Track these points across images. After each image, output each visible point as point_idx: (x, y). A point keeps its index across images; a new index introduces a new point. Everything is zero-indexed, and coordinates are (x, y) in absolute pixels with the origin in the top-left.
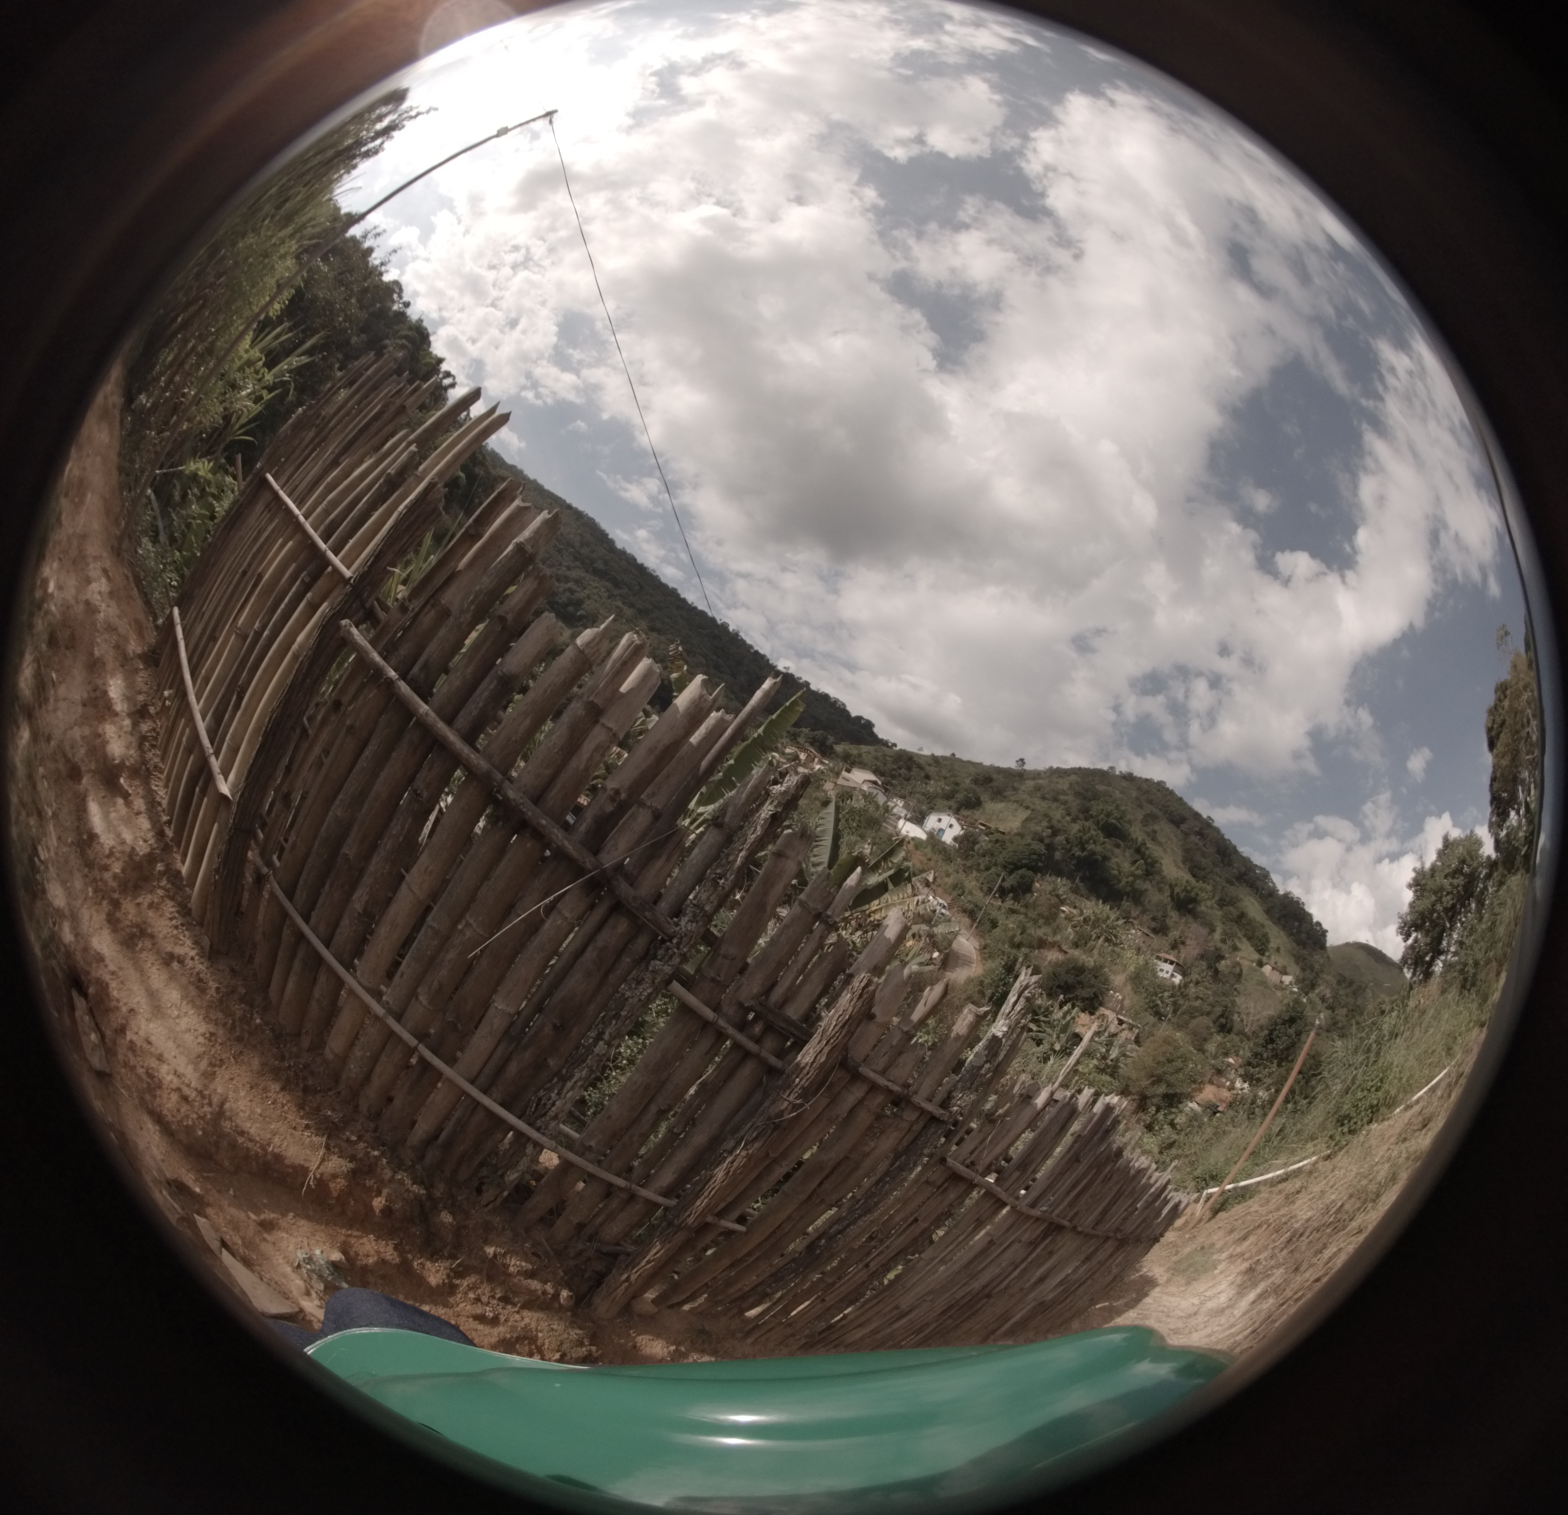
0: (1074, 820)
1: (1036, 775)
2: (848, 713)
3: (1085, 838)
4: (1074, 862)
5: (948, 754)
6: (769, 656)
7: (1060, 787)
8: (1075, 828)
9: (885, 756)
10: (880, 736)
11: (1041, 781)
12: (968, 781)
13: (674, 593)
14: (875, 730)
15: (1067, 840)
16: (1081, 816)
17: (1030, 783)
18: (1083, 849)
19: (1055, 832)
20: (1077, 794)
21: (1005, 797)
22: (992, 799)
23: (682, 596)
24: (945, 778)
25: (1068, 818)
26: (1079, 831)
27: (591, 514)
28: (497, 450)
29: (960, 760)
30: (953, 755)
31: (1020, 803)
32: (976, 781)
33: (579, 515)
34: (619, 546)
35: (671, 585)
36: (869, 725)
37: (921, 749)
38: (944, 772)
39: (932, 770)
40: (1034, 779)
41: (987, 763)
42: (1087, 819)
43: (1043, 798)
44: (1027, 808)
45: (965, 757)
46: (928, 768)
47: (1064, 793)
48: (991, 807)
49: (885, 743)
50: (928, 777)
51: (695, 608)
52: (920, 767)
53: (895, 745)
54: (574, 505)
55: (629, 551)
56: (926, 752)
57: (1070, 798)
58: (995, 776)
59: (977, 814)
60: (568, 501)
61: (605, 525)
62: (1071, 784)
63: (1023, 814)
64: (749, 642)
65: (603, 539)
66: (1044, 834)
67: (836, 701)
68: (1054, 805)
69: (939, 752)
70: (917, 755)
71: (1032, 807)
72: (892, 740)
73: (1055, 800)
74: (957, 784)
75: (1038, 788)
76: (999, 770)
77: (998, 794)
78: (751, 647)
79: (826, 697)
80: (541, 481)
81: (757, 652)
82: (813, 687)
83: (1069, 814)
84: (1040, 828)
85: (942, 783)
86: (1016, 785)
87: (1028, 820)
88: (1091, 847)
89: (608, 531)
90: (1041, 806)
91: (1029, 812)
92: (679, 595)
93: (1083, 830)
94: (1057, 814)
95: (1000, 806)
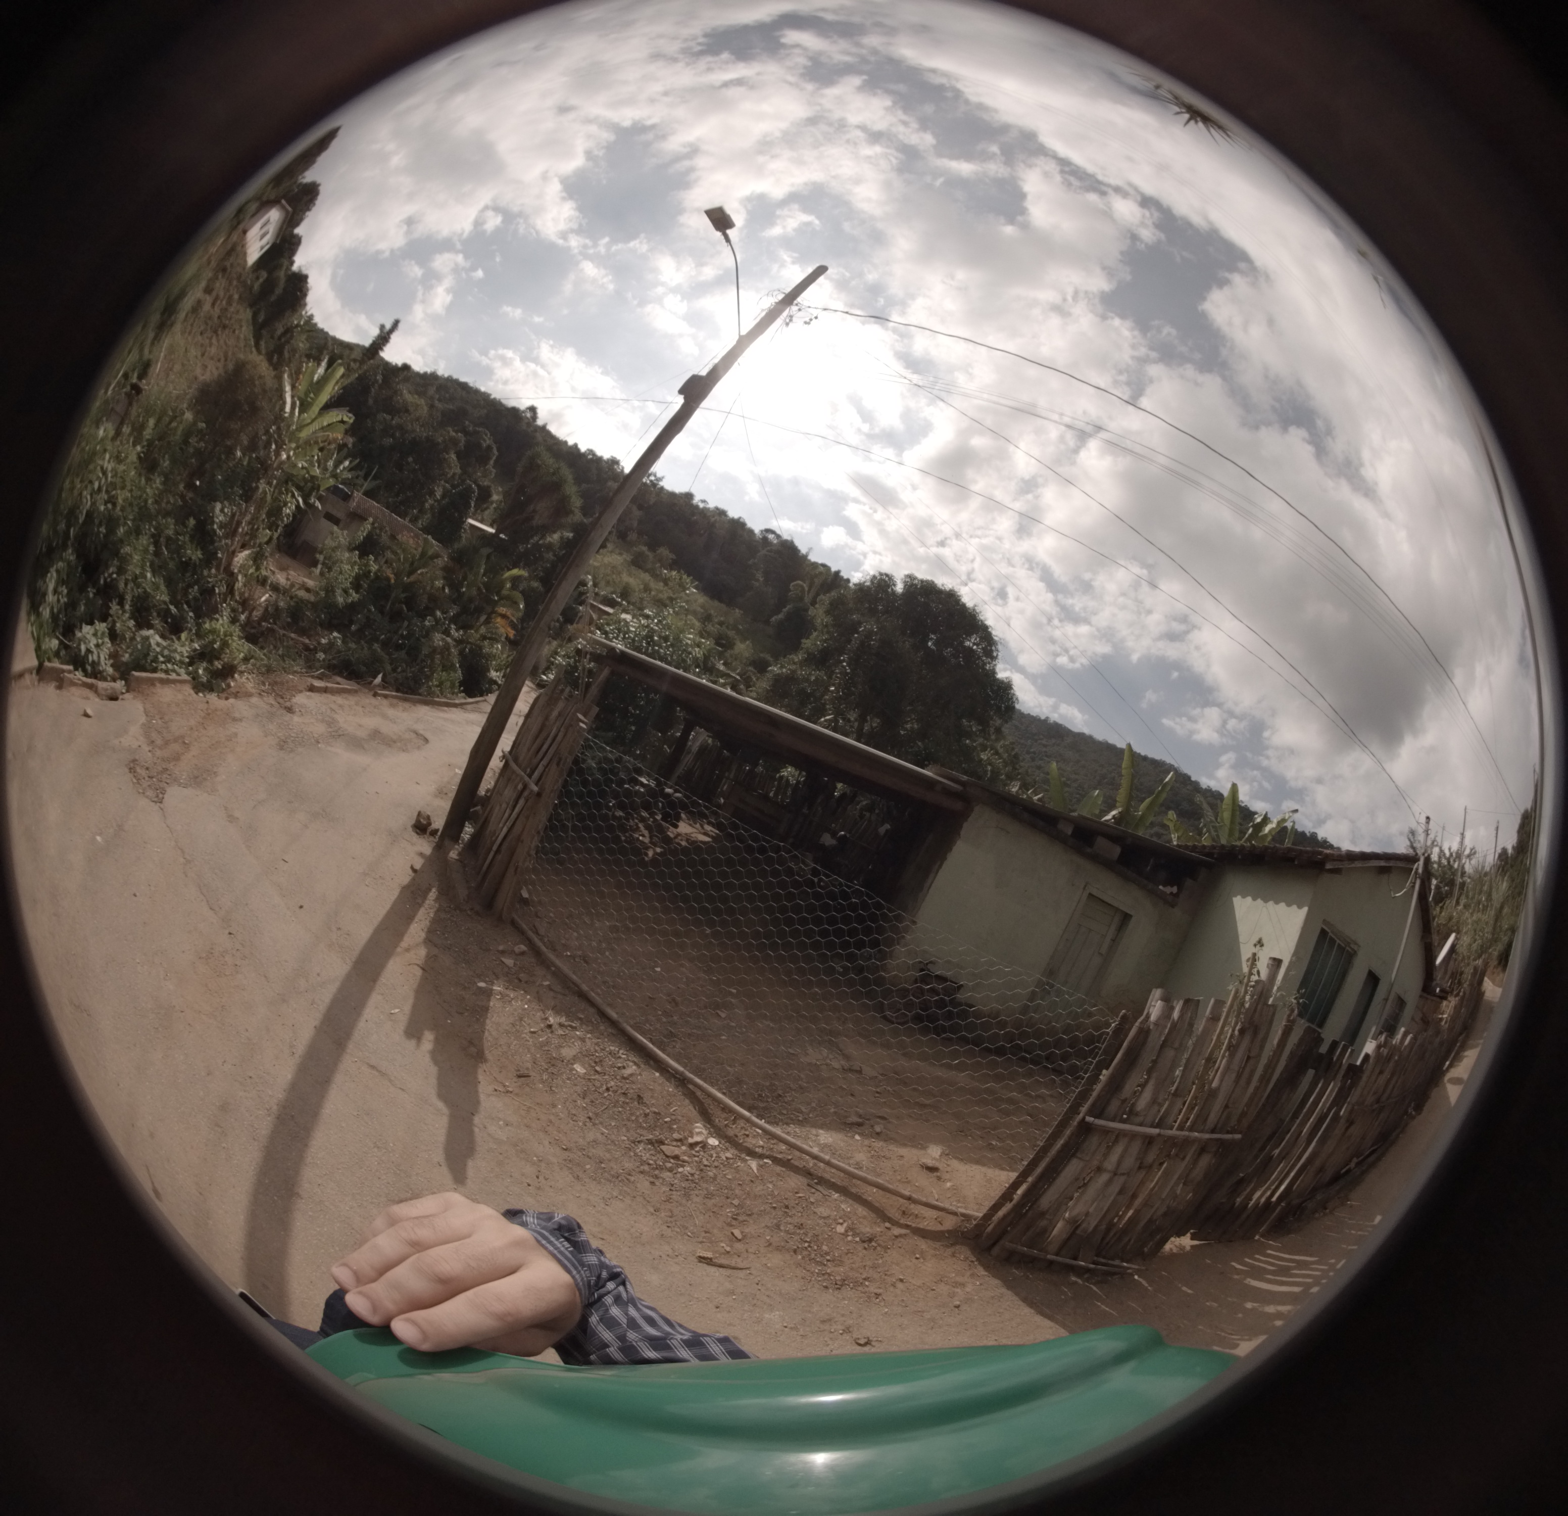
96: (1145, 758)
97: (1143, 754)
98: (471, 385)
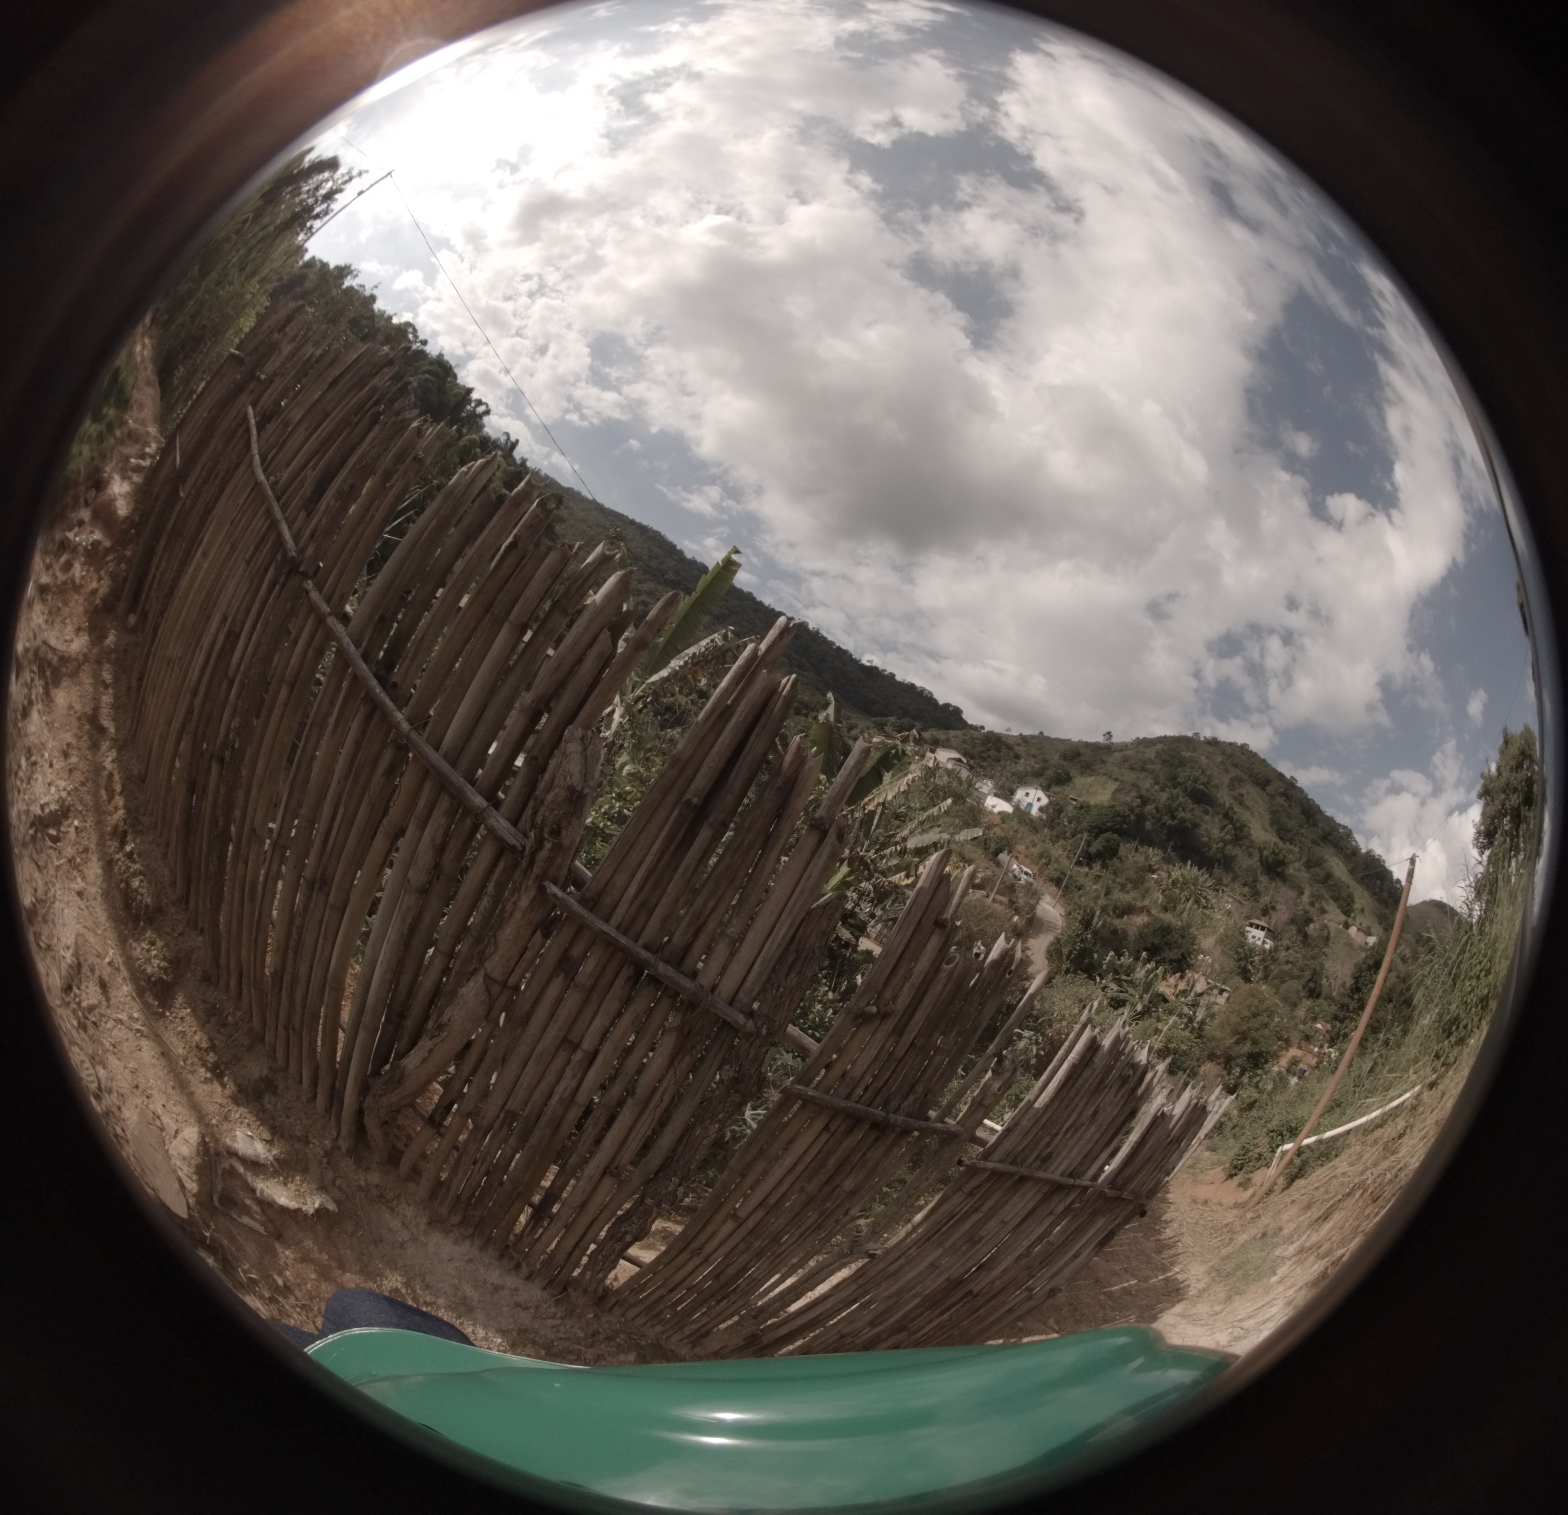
0: (1162, 789)
1: (1124, 747)
2: (935, 700)
3: (1175, 805)
4: (1165, 831)
5: (1036, 733)
6: (851, 651)
7: (1147, 756)
8: (1164, 796)
9: (973, 739)
10: (970, 722)
11: (1128, 752)
12: (1056, 757)
13: (749, 597)
14: (964, 716)
15: (1157, 809)
16: (1170, 784)
17: (1118, 755)
18: (1173, 818)
19: (1145, 802)
20: (1164, 762)
21: (1094, 771)
22: (1082, 774)
23: (758, 599)
24: (1034, 756)
25: (1157, 787)
26: (1168, 799)
27: (656, 527)
28: (551, 474)
29: (1048, 738)
30: (1041, 733)
31: (1109, 775)
32: (1064, 757)
33: (643, 530)
34: (689, 555)
35: (746, 590)
36: (957, 712)
37: (1008, 730)
38: (1033, 751)
39: (1020, 750)
40: (1121, 750)
41: (1075, 738)
42: (1175, 787)
43: (1132, 769)
44: (1116, 780)
45: (1053, 736)
46: (1017, 748)
47: (1150, 761)
48: (1081, 781)
49: (973, 728)
50: (1017, 757)
51: (773, 610)
52: (1010, 747)
53: (983, 728)
54: (638, 520)
55: (699, 560)
56: (1015, 733)
57: (1157, 767)
58: (1082, 751)
59: (1069, 791)
60: (631, 517)
61: (671, 537)
62: (1157, 752)
63: (1112, 786)
64: (830, 638)
65: (671, 550)
66: (1134, 804)
67: (923, 690)
68: (1143, 775)
69: (1027, 732)
70: (1006, 736)
71: (1121, 778)
72: (980, 724)
73: (1143, 769)
74: (1046, 761)
75: (1125, 759)
76: (1087, 745)
77: (1087, 768)
78: (833, 643)
79: (912, 686)
80: (600, 500)
81: (839, 648)
82: (899, 678)
83: (1157, 783)
84: (1129, 798)
85: (1032, 761)
86: (1104, 758)
87: (1117, 791)
88: (1181, 814)
89: (675, 542)
90: (1129, 776)
91: (1118, 783)
92: (755, 598)
93: (1172, 798)
94: (1146, 784)
95: (1090, 779)
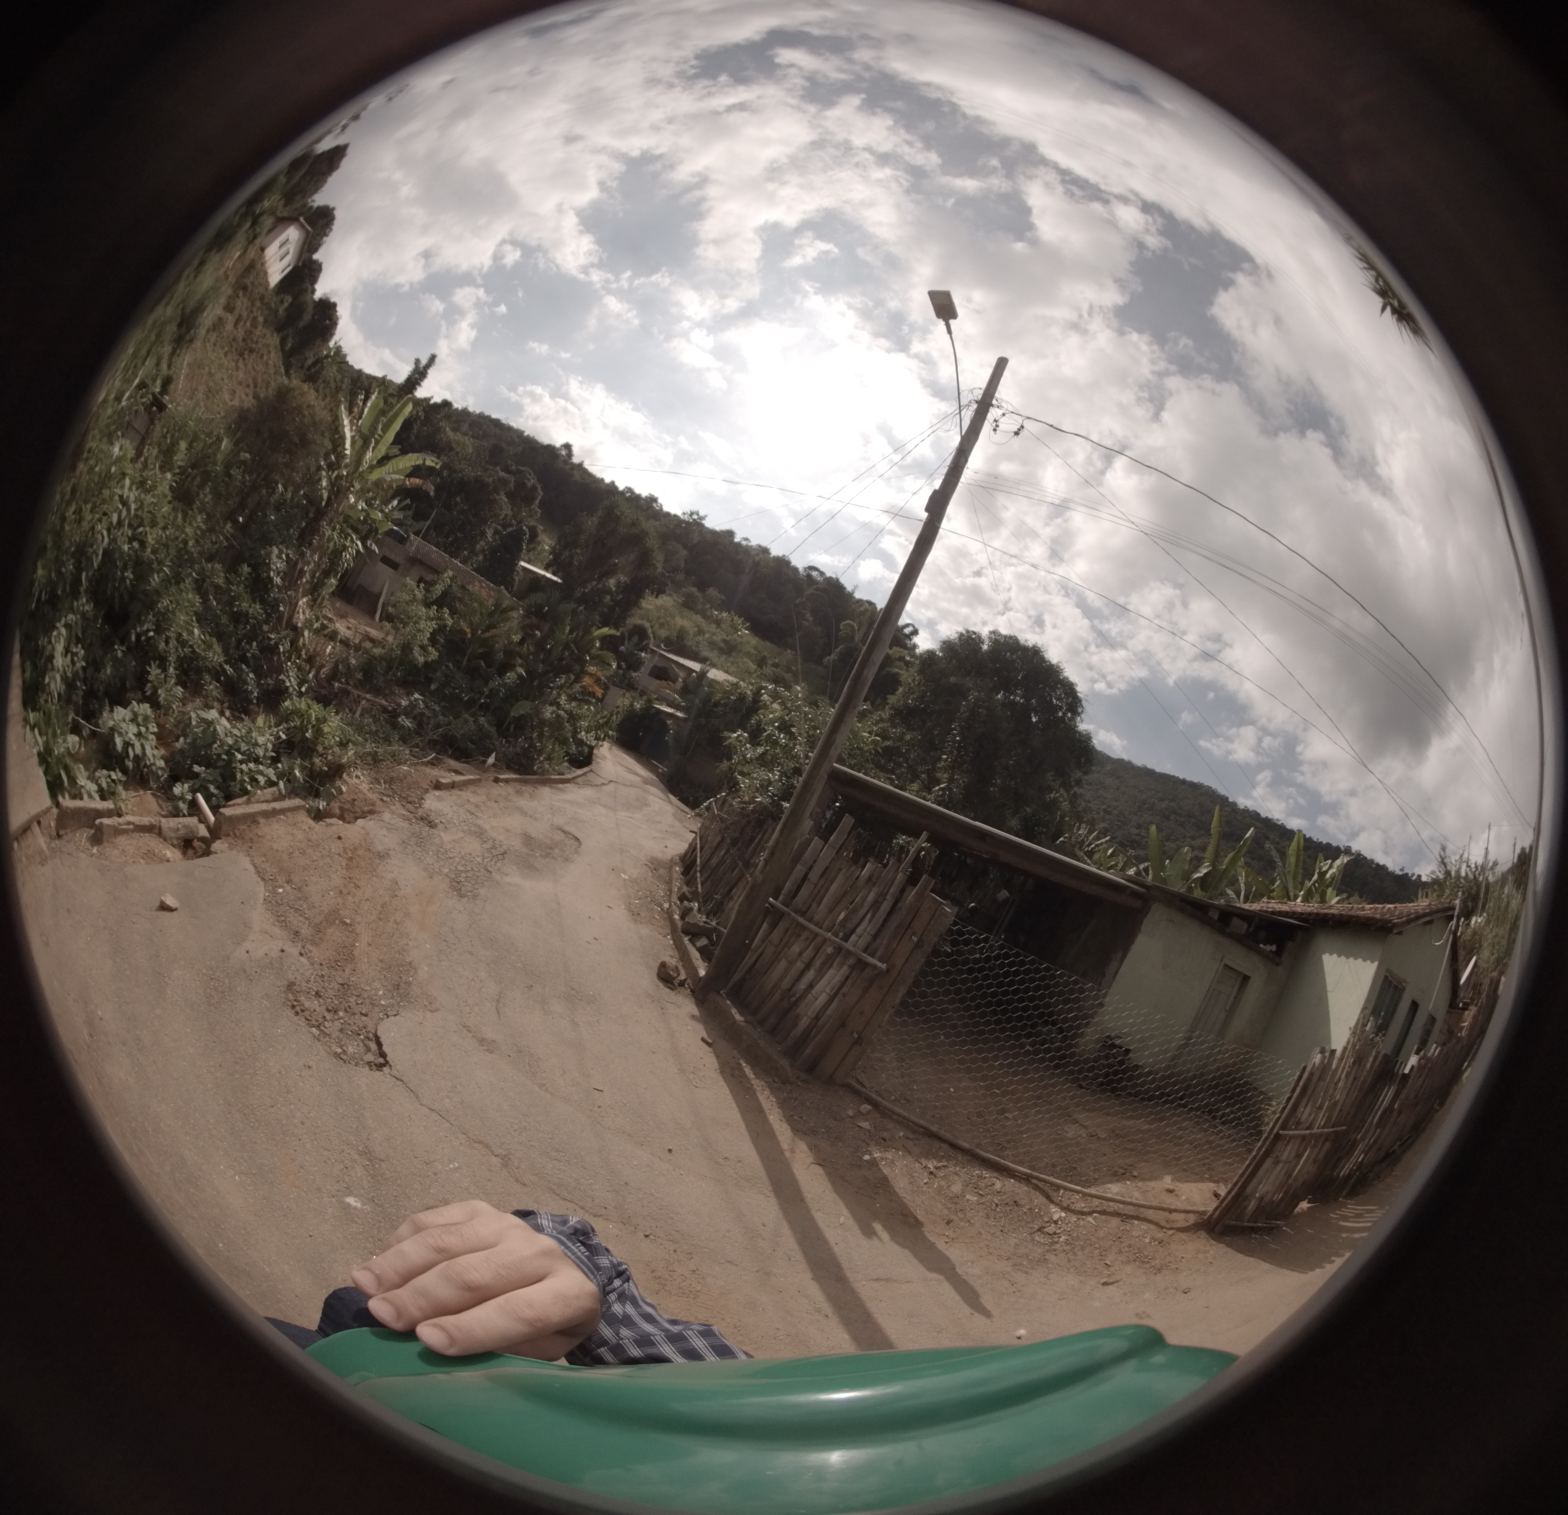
96: (1184, 782)
97: (1181, 777)
98: (504, 421)
